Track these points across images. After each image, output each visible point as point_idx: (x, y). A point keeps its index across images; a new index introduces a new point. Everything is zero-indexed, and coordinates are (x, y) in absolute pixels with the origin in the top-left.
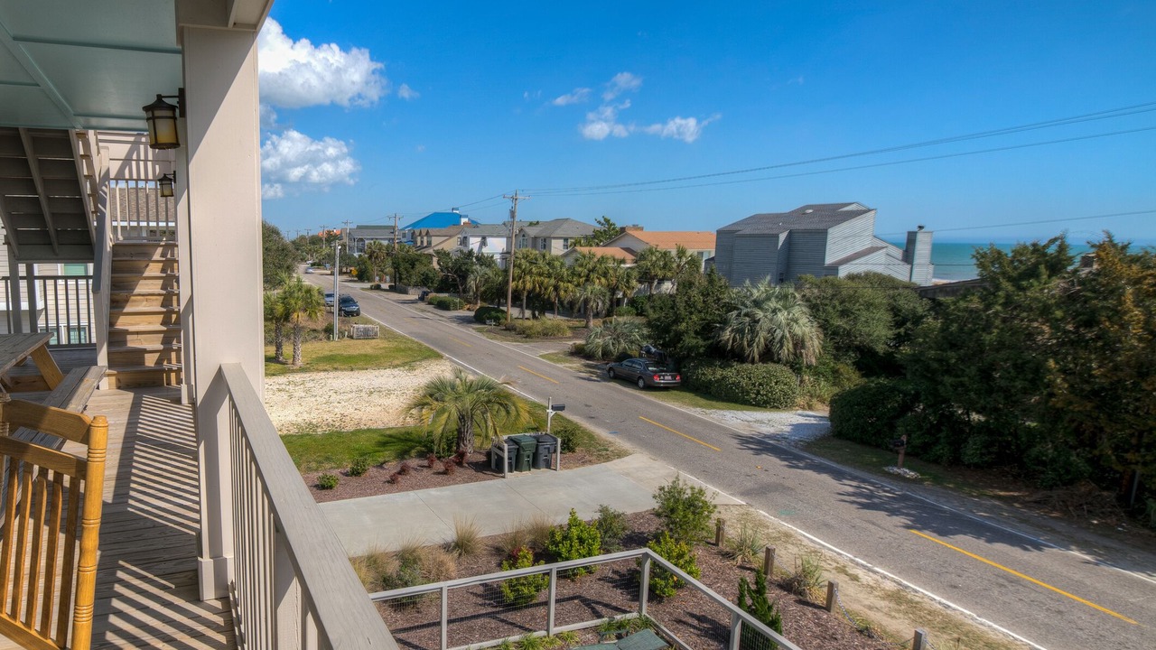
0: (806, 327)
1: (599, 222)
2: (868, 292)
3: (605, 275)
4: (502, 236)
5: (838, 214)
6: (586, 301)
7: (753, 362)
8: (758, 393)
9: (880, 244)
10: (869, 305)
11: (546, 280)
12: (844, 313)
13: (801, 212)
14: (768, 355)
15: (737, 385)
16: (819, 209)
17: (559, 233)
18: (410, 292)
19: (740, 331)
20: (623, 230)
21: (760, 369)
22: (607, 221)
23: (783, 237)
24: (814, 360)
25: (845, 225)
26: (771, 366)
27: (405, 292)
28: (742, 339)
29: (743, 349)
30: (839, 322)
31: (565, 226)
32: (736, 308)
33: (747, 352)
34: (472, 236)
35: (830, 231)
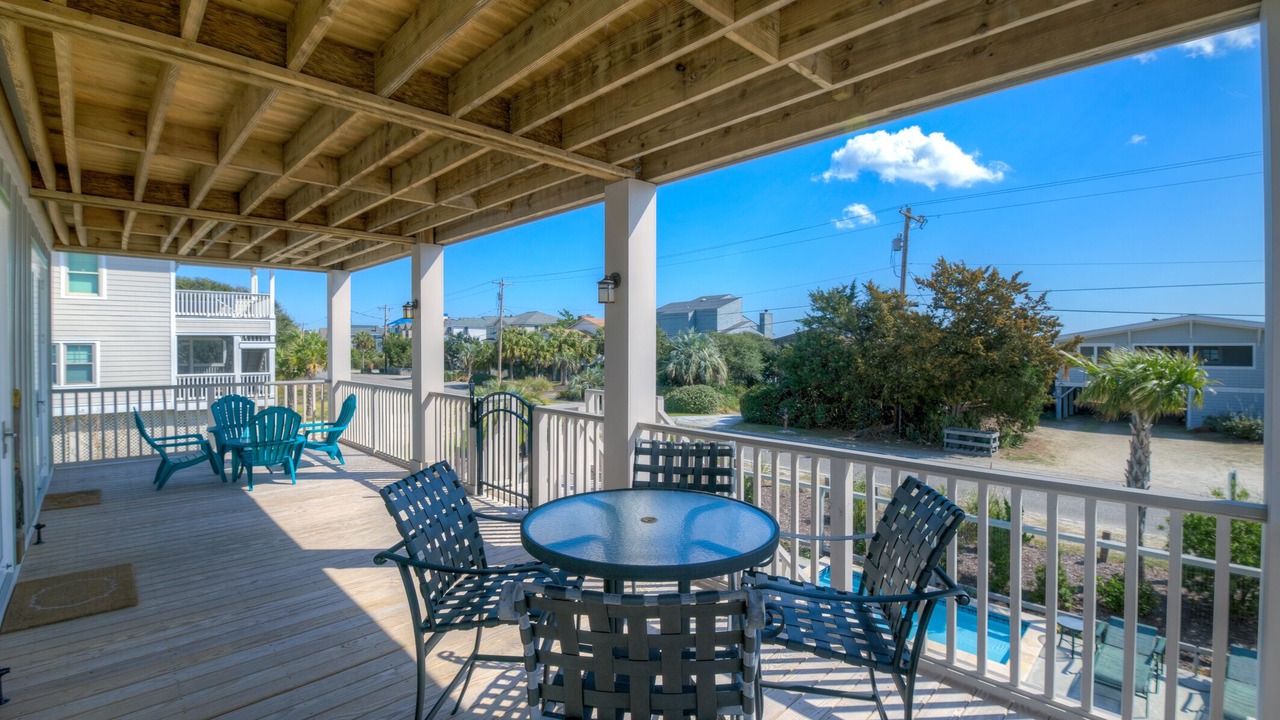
0: (718, 360)
1: (561, 314)
2: (749, 341)
3: (573, 345)
4: (483, 328)
5: (722, 301)
6: (563, 364)
7: (689, 384)
8: (695, 404)
9: (746, 320)
10: (749, 348)
11: (529, 350)
12: (736, 354)
13: (699, 301)
14: (698, 379)
15: (680, 400)
16: (710, 298)
17: (531, 321)
18: (402, 372)
19: (680, 364)
20: (580, 318)
21: (694, 388)
22: (567, 313)
23: (690, 315)
24: (724, 383)
25: (726, 306)
26: (701, 386)
27: (398, 373)
28: (681, 368)
29: (682, 377)
30: (733, 359)
31: (535, 316)
32: (674, 349)
33: (685, 377)
34: (455, 327)
35: (718, 310)
